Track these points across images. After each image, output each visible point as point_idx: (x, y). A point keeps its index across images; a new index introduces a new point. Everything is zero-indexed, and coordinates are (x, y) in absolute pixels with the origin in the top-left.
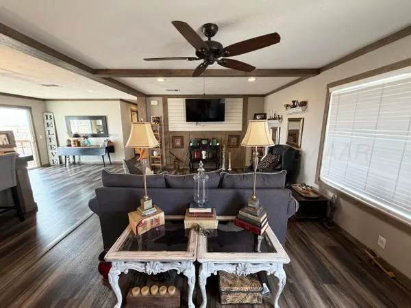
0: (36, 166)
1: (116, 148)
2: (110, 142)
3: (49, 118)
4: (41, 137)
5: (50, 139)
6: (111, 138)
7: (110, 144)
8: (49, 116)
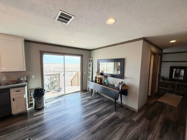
0: (79, 90)
1: (129, 92)
2: (124, 85)
3: (90, 61)
4: (85, 73)
5: (89, 74)
6: (126, 81)
7: (124, 88)
8: (90, 60)
